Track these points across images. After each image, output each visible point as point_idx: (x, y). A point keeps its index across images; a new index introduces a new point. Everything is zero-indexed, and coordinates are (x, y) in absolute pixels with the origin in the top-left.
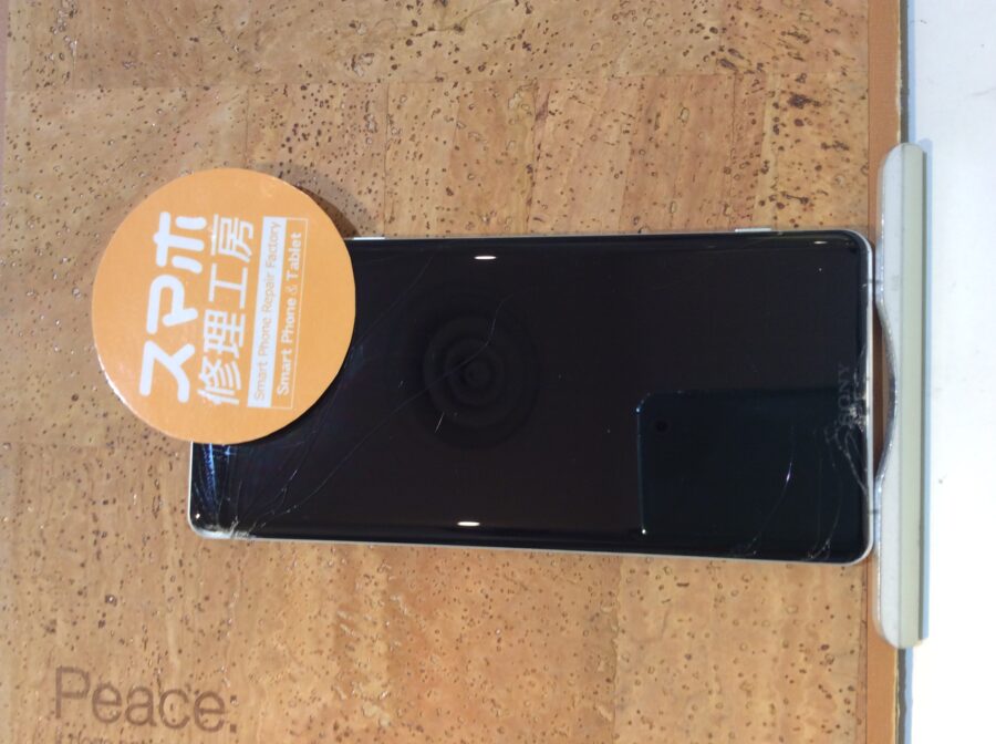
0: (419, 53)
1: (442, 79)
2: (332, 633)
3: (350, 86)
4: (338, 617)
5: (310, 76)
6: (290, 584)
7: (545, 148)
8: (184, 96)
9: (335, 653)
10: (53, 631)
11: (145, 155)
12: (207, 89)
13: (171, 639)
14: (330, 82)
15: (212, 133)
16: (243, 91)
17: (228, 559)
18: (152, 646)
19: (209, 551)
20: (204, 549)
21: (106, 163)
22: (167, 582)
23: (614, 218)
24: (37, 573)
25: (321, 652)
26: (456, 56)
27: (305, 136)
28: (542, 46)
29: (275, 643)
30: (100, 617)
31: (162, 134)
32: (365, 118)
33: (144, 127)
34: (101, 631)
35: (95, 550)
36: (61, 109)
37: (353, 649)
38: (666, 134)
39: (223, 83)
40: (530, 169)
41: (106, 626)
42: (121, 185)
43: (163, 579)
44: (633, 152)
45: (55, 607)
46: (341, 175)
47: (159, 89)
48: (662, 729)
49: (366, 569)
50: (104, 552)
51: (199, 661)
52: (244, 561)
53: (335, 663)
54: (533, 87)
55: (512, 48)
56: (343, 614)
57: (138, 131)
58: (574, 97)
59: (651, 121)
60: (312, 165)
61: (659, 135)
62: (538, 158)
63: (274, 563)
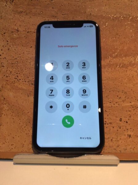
0: (3, 53)
1: (9, 49)
2: (122, 68)
3: (8, 67)
4: (119, 67)
5: (5, 75)
6: (113, 78)
7: (24, 30)
8: (5, 104)
9: (126, 68)
10: (130, 135)
11: (18, 113)
12: (4, 99)
13: (128, 104)
14: (6, 71)
15: (14, 97)
16: (6, 90)
17: (108, 91)
18: (130, 110)
19: (107, 96)
20: (107, 97)
21: (19, 123)
22: (115, 106)
23: (38, 18)
24: (117, 140)
25: (126, 71)
26: (4, 46)
27: (17, 76)
28: (5, 31)
29: (126, 81)
30: (125, 123)
31: (13, 109)
32: (15, 64)
33: (11, 114)
34: (128, 122)
35: (109, 124)
36: (4, 136)
37: (125, 64)
38: (24, 10)
39: (4, 95)
40: (28, 32)
41: (127, 121)
42: (25, 119)
43: (114, 107)
44: (27, 15)
45: (124, 135)
46: (26, 69)
47: (3, 110)
48: (132, 9)
49: (108, 62)
50: (110, 122)
51: (132, 98)
52: (108, 88)
53: (128, 68)
54: (12, 32)
55: (4, 36)
56: (118, 67)
57: (12, 115)
58: (15, 25)
59: (21, 12)
60: (24, 75)
61: (24, 11)
62: (26, 31)
63: (109, 81)
